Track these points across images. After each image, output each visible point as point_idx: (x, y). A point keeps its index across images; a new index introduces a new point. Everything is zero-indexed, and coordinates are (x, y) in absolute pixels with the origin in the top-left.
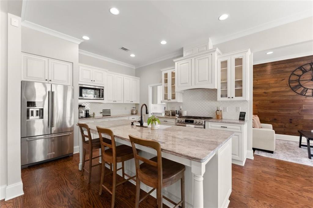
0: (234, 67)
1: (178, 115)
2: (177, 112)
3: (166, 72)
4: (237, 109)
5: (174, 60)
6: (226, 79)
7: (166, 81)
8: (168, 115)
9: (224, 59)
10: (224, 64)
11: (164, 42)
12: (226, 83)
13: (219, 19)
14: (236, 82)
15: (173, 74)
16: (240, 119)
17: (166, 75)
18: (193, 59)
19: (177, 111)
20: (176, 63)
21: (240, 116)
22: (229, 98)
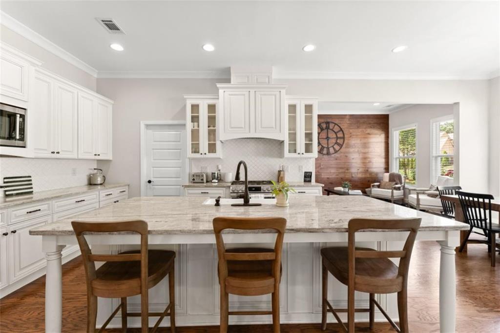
0: (303, 114)
1: (217, 181)
2: (215, 176)
3: (195, 102)
4: (300, 168)
5: (219, 85)
6: (294, 129)
7: (195, 119)
8: (200, 181)
9: (292, 102)
10: (292, 108)
11: (209, 48)
12: (295, 134)
13: (303, 49)
14: (306, 134)
15: (212, 108)
16: (305, 181)
17: (195, 108)
18: (252, 92)
19: (215, 173)
20: (221, 91)
21: (305, 177)
22: (299, 154)
